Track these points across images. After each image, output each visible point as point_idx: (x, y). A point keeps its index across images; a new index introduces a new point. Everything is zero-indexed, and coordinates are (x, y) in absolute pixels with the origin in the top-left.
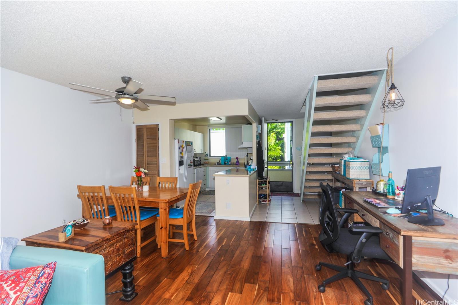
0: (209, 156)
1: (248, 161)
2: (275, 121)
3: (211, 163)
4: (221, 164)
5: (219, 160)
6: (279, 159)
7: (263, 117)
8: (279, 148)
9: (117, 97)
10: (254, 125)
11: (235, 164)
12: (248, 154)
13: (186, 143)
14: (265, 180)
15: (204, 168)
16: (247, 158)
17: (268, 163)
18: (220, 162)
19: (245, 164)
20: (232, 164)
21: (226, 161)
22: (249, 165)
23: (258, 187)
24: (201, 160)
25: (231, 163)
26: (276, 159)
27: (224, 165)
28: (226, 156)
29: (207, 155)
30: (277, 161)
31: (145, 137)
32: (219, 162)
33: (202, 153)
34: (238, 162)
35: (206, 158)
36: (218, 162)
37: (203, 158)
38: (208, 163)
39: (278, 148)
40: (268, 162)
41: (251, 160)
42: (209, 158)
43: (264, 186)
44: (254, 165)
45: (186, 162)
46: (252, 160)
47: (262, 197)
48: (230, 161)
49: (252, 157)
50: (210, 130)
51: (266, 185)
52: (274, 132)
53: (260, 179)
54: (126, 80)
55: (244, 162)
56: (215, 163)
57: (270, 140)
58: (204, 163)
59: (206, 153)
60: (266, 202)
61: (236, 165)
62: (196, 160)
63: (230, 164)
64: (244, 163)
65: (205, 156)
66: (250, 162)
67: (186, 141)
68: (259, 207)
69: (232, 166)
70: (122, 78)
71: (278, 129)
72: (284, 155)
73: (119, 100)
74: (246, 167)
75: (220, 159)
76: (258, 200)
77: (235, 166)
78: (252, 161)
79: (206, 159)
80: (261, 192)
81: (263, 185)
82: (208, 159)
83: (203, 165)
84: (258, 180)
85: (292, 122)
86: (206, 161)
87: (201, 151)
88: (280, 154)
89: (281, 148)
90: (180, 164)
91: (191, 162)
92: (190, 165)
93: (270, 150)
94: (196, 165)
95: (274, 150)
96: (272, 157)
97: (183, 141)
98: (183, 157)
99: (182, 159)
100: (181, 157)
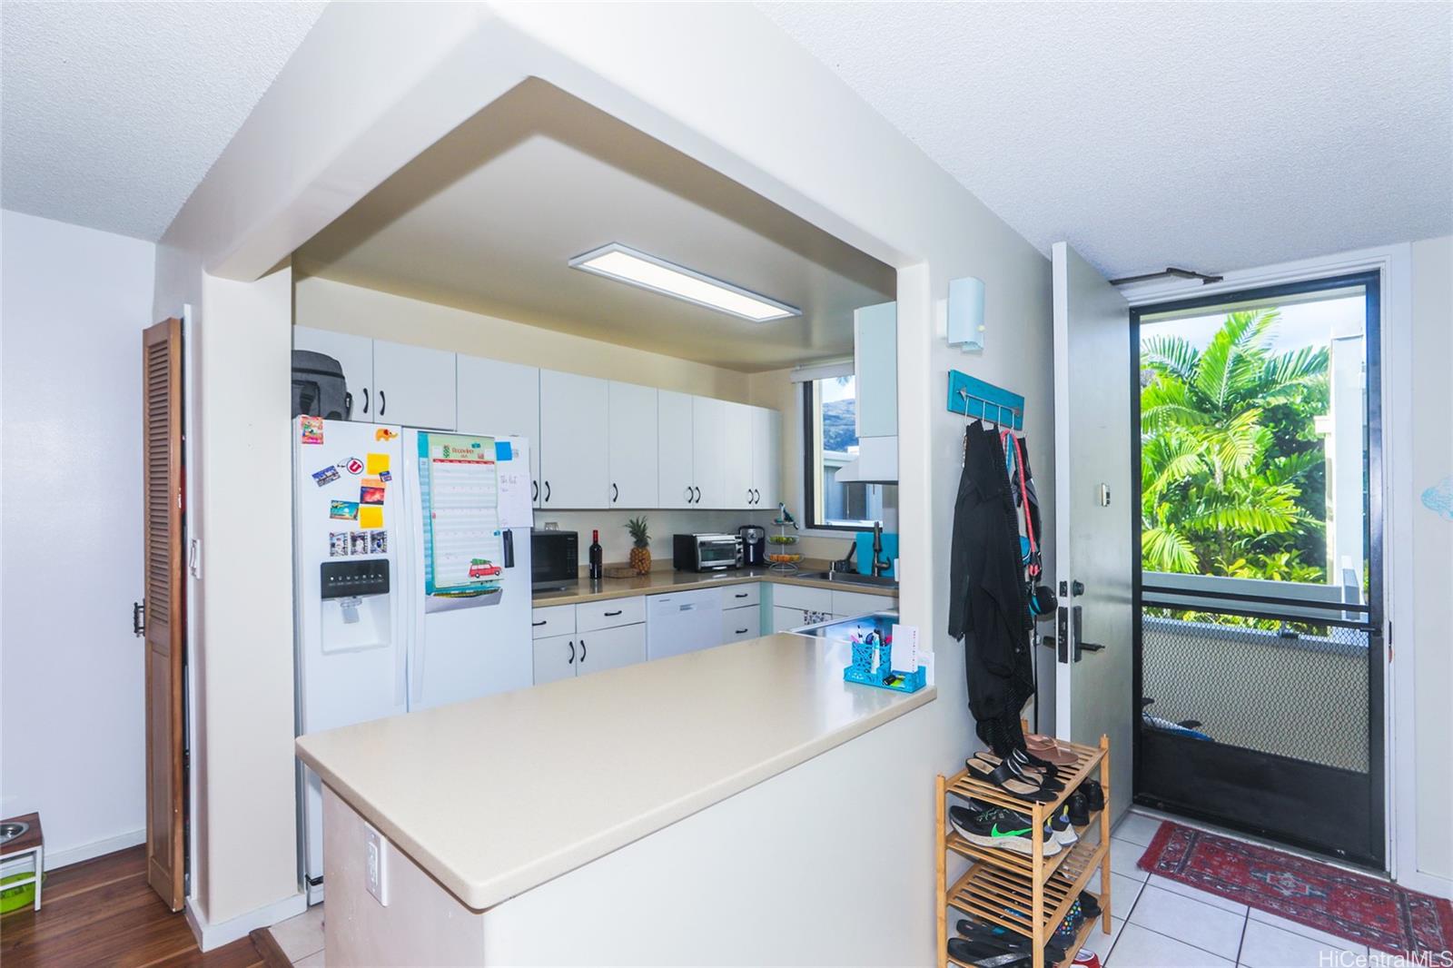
5: (850, 548)
8: (1289, 489)
18: (852, 560)
21: (881, 558)
24: (759, 546)
28: (880, 527)
29: (792, 517)
32: (848, 560)
35: (784, 533)
36: (844, 557)
39: (1281, 489)
42: (801, 532)
50: (807, 384)
52: (1254, 406)
56: (823, 562)
57: (1226, 451)
59: (780, 506)
62: (703, 544)
71: (1284, 392)
72: (1324, 527)
75: (855, 545)
79: (780, 541)
81: (1002, 830)
82: (791, 542)
85: (1370, 278)
86: (783, 552)
88: (1292, 524)
89: (1298, 492)
90: (332, 587)
91: (481, 567)
92: (457, 592)
93: (1230, 499)
94: (703, 568)
95: (1253, 504)
96: (1248, 535)
97: (386, 432)
98: (379, 539)
99: (369, 551)
100: (354, 539)
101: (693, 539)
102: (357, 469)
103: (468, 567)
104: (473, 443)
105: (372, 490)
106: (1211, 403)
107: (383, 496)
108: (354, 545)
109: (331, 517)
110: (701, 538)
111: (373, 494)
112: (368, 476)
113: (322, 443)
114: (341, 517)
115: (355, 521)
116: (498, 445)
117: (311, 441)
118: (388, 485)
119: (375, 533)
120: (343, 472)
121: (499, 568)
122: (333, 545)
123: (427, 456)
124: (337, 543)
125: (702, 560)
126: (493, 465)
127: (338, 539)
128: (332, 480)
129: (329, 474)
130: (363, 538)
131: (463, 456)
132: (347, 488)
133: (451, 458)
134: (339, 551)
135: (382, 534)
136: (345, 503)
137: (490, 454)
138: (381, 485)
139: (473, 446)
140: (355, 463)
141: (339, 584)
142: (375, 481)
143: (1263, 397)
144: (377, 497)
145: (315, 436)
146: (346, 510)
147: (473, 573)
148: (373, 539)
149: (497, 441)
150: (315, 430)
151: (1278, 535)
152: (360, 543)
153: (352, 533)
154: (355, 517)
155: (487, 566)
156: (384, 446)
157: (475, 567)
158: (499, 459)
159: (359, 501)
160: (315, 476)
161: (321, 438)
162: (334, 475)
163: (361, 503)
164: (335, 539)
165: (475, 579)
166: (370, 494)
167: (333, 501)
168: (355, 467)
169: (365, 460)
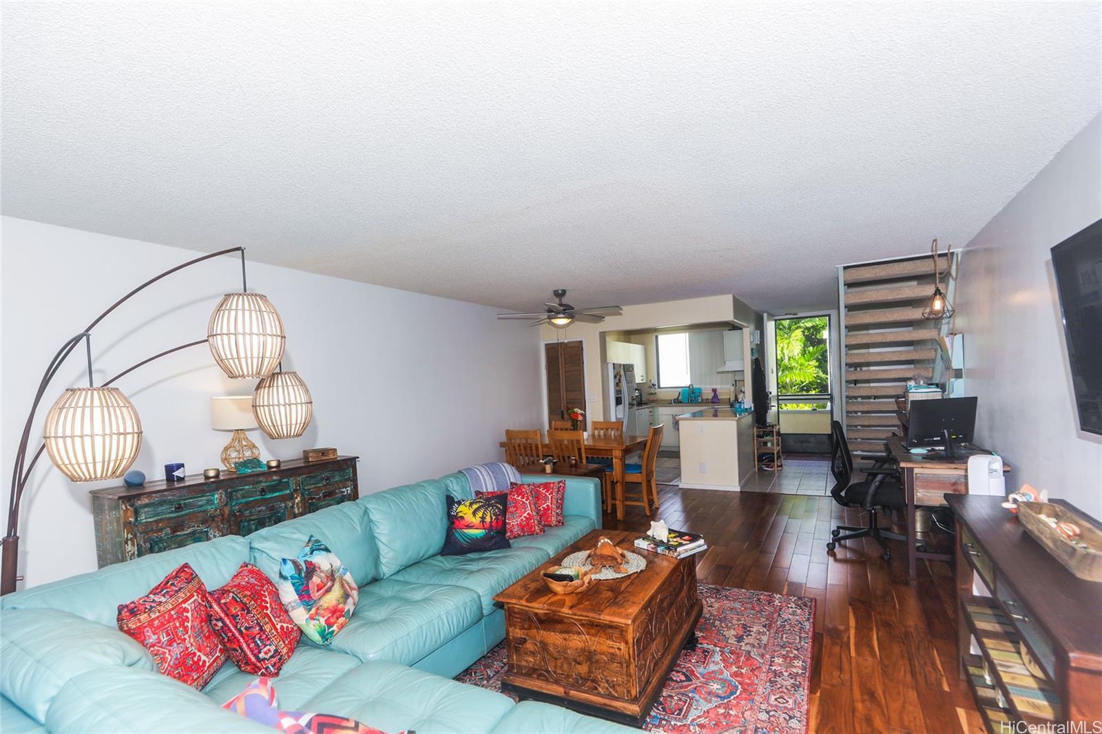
0: (656, 387)
1: (736, 396)
2: (791, 316)
3: (661, 400)
4: (681, 402)
5: (678, 394)
6: (814, 389)
7: (765, 312)
8: (814, 363)
9: (550, 318)
10: (747, 331)
11: (710, 401)
12: (737, 382)
13: (624, 368)
14: (769, 429)
15: (651, 410)
16: (735, 390)
17: (780, 398)
19: (732, 400)
20: (705, 402)
21: (693, 395)
22: (738, 403)
23: (755, 441)
24: (641, 395)
25: (702, 400)
26: (807, 388)
27: (688, 403)
28: (692, 386)
29: (654, 385)
30: (810, 393)
31: (561, 361)
32: (678, 398)
33: (644, 381)
34: (715, 396)
35: (652, 391)
36: (676, 397)
37: (645, 391)
38: (657, 400)
39: (811, 363)
40: (778, 396)
41: (742, 394)
42: (657, 390)
44: (748, 402)
45: (626, 399)
46: (744, 393)
47: (766, 458)
48: (699, 396)
49: (743, 388)
50: (657, 337)
51: (772, 438)
52: (800, 327)
53: (760, 426)
54: (560, 294)
55: (728, 397)
56: (669, 400)
57: (790, 348)
58: (649, 400)
59: (651, 381)
60: (772, 467)
61: (713, 402)
63: (700, 401)
64: (730, 399)
65: (650, 387)
66: (740, 397)
67: (624, 365)
68: (759, 475)
69: (703, 404)
70: (555, 291)
73: (552, 320)
74: (732, 406)
75: (680, 393)
76: (756, 463)
77: (710, 404)
78: (744, 396)
79: (652, 394)
80: (763, 451)
81: (767, 437)
82: (655, 394)
83: (646, 404)
84: (755, 428)
85: (829, 316)
86: (652, 397)
87: (642, 378)
88: (814, 377)
89: (817, 364)
93: (791, 368)
95: (800, 369)
96: (798, 384)
106: (783, 326)
143: (803, 323)
151: (810, 383)
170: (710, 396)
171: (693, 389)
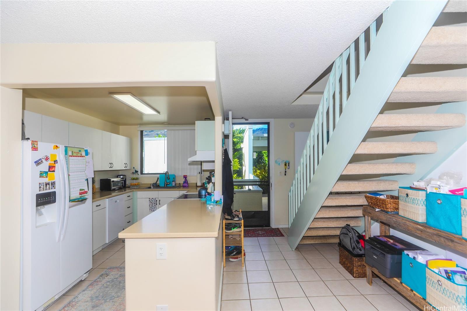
0: (140, 173)
2: (243, 121)
3: (142, 185)
4: (159, 186)
5: (157, 179)
11: (182, 185)
16: (201, 176)
18: (158, 183)
19: (198, 185)
20: (177, 187)
21: (168, 181)
22: (208, 193)
23: (224, 234)
24: (125, 181)
27: (165, 187)
28: (168, 172)
29: (136, 172)
32: (156, 183)
33: (128, 168)
34: (186, 182)
35: (135, 176)
36: (155, 182)
37: (129, 176)
38: (138, 185)
41: (211, 184)
42: (140, 176)
43: (235, 230)
46: (213, 184)
47: (233, 252)
48: (173, 181)
49: (212, 178)
50: (141, 132)
51: (239, 229)
55: (196, 182)
56: (149, 185)
58: (131, 184)
59: (134, 168)
61: (184, 187)
63: (174, 185)
65: (133, 173)
66: (210, 187)
69: (177, 189)
76: (225, 257)
77: (182, 188)
78: (214, 187)
79: (135, 179)
80: (230, 243)
81: (234, 228)
82: (138, 179)
83: (129, 187)
85: (268, 124)
86: (135, 182)
87: (125, 166)
90: (39, 203)
91: (82, 191)
92: (77, 200)
94: (113, 189)
97: (57, 146)
98: (53, 184)
99: (51, 189)
100: (46, 185)
101: (110, 180)
102: (48, 159)
103: (79, 192)
104: (79, 150)
105: (52, 167)
107: (55, 169)
108: (46, 187)
109: (40, 177)
110: (112, 180)
111: (52, 168)
112: (50, 162)
113: (38, 150)
114: (43, 177)
115: (47, 178)
116: (85, 150)
117: (34, 149)
118: (56, 165)
119: (52, 182)
120: (44, 160)
121: (87, 191)
122: (40, 187)
123: (67, 155)
124: (41, 186)
125: (113, 187)
126: (84, 158)
127: (42, 185)
128: (41, 164)
129: (40, 161)
130: (49, 184)
131: (77, 155)
132: (44, 166)
133: (74, 155)
134: (42, 189)
135: (54, 182)
136: (44, 172)
137: (84, 154)
138: (54, 165)
139: (79, 151)
140: (47, 157)
141: (42, 201)
142: (53, 163)
144: (53, 169)
145: (35, 148)
146: (44, 174)
147: (80, 194)
148: (52, 184)
149: (85, 149)
150: (36, 145)
152: (48, 186)
153: (46, 182)
154: (47, 177)
155: (84, 191)
156: (55, 152)
157: (81, 192)
158: (86, 155)
159: (48, 171)
160: (35, 162)
161: (37, 149)
162: (41, 162)
163: (49, 172)
164: (41, 185)
165: (81, 196)
166: (51, 168)
167: (40, 171)
168: (47, 159)
169: (50, 156)
170: (181, 181)
171: (169, 175)
